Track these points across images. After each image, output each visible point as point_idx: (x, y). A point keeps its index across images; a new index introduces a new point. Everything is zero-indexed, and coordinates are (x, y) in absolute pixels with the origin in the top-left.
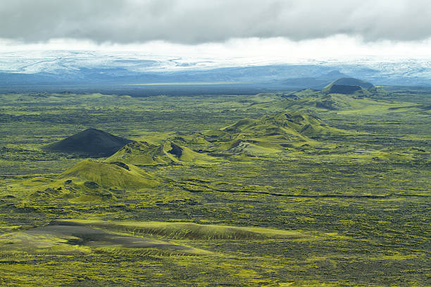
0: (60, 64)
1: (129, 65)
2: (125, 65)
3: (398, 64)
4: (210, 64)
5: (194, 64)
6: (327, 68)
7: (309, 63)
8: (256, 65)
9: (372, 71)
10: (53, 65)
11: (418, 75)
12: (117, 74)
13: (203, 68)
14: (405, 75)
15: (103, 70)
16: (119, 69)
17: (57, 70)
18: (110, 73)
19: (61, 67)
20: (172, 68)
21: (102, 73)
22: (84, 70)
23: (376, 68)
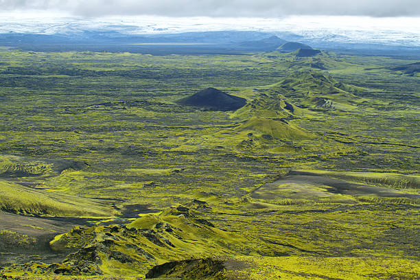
0: (68, 27)
1: (119, 29)
2: (117, 29)
3: (315, 31)
4: (177, 29)
5: (167, 29)
6: (265, 34)
7: (251, 30)
8: (212, 30)
9: (297, 36)
10: (63, 28)
11: (332, 39)
12: (112, 35)
13: (174, 32)
14: (323, 40)
15: (101, 33)
16: (113, 32)
17: (68, 32)
18: (107, 35)
19: (69, 30)
20: (150, 32)
21: (100, 34)
22: (87, 32)
23: (300, 34)
